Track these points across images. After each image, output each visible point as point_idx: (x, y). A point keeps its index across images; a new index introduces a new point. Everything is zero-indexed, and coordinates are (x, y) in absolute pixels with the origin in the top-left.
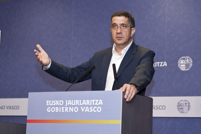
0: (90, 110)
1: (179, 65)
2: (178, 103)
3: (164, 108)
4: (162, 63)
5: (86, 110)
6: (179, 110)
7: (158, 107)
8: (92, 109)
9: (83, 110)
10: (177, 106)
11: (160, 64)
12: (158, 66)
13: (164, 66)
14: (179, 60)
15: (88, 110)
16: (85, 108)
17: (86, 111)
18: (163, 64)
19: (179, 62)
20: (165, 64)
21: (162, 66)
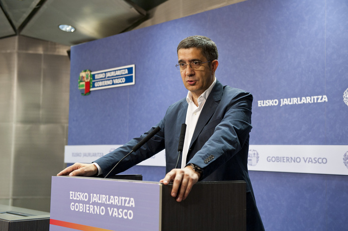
0: (119, 214)
1: (345, 99)
2: (345, 155)
3: (324, 161)
4: (320, 97)
5: (114, 214)
6: (346, 165)
7: (317, 160)
8: (122, 212)
9: (110, 213)
10: (344, 159)
11: (318, 99)
12: (315, 101)
13: (323, 101)
14: (345, 93)
15: (117, 214)
16: (113, 210)
17: (114, 216)
18: (322, 98)
19: (345, 95)
20: (325, 99)
21: (321, 101)
